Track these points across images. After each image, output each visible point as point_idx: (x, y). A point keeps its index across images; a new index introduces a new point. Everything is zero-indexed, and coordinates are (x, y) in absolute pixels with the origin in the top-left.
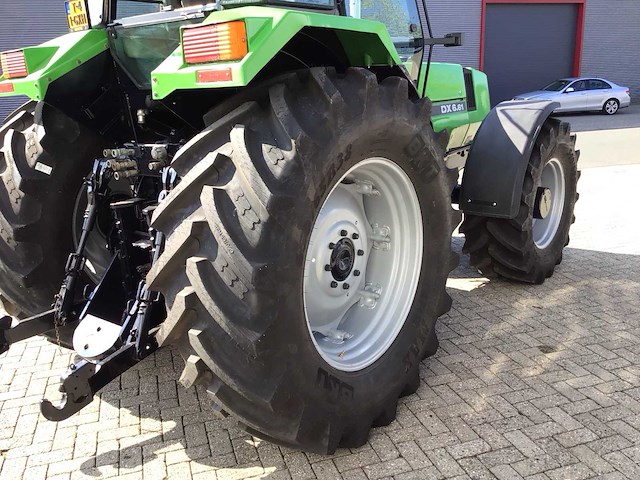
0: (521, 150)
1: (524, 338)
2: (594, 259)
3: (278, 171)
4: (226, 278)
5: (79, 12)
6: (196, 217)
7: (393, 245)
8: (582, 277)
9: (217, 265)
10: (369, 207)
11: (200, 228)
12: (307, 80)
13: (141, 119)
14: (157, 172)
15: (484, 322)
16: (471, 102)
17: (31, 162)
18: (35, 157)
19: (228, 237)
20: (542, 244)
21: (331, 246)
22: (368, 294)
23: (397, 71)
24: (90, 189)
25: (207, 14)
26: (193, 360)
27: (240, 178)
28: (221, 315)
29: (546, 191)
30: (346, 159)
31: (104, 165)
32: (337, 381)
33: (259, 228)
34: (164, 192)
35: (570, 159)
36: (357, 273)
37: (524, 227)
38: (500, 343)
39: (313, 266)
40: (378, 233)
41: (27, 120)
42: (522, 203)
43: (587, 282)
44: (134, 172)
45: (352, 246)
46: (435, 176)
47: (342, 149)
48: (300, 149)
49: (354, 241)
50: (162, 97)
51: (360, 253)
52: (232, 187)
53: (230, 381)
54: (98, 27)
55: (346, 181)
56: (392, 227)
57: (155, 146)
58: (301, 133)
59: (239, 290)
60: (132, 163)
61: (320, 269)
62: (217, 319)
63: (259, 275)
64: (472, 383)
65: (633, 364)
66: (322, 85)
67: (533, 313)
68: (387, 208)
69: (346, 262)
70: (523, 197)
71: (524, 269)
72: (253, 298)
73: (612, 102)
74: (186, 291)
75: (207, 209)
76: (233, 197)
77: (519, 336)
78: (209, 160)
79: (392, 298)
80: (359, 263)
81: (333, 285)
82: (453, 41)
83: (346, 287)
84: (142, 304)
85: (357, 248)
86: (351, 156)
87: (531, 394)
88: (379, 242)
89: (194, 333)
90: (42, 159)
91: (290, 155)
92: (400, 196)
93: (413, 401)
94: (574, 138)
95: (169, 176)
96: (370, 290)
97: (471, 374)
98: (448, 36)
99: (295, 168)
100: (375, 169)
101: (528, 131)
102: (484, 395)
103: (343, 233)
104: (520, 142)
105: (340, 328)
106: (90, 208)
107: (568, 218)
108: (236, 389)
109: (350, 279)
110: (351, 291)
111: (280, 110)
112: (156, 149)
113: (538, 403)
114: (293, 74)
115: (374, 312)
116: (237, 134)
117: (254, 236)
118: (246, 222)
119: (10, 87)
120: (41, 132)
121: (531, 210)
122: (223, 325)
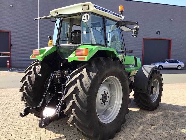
0: (147, 77)
1: (148, 122)
2: (168, 106)
3: (93, 77)
4: (81, 98)
5: (51, 43)
6: (75, 86)
7: (116, 96)
8: (164, 110)
9: (79, 95)
10: (111, 87)
11: (76, 88)
12: (99, 59)
13: (61, 65)
14: (66, 77)
15: (138, 118)
16: (136, 65)
17: (37, 73)
18: (38, 72)
19: (82, 90)
20: (154, 101)
21: (102, 94)
22: (110, 107)
23: (118, 58)
24: (50, 80)
25: (79, 46)
26: (72, 116)
27: (85, 78)
28: (79, 106)
29: (154, 87)
30: (106, 76)
31: (54, 75)
32: (102, 125)
33: (88, 88)
34: (67, 81)
35: (161, 80)
36: (107, 101)
37: (148, 95)
38: (141, 123)
39: (98, 99)
40: (112, 93)
41: (37, 64)
42: (148, 90)
43: (165, 111)
44: (60, 76)
45: (106, 95)
46: (125, 81)
47: (106, 74)
48: (97, 73)
49: (107, 94)
50: (70, 62)
51: (108, 97)
52: (83, 80)
53: (80, 121)
54: (55, 46)
55: (105, 81)
56: (116, 92)
57: (65, 71)
58: (98, 70)
59: (83, 101)
60: (60, 74)
61: (99, 100)
62: (79, 107)
63: (88, 98)
64: (133, 131)
65: (173, 129)
66: (102, 61)
67: (150, 117)
68: (115, 87)
69: (105, 99)
70: (148, 88)
71: (149, 106)
72: (86, 102)
73: (179, 66)
74: (72, 101)
75: (78, 84)
76: (83, 82)
77: (146, 122)
78: (79, 75)
79: (115, 108)
80: (108, 99)
81: (102, 103)
82: (131, 52)
83: (105, 104)
84: (60, 105)
85: (108, 96)
86: (107, 75)
87: (147, 134)
88: (113, 95)
89: (73, 110)
90: (40, 73)
91: (95, 74)
92: (117, 85)
93: (119, 134)
94: (161, 75)
95: (68, 78)
96: (110, 106)
97: (133, 129)
98: (130, 51)
99: (96, 77)
100: (112, 78)
101: (149, 73)
102: (136, 134)
103: (105, 92)
104: (147, 75)
105: (103, 114)
106: (49, 84)
107: (160, 95)
108: (81, 122)
109: (106, 103)
110: (106, 105)
111: (94, 65)
112: (66, 72)
113: (149, 136)
114: (96, 58)
115: (111, 111)
116: (85, 70)
117: (87, 90)
118: (86, 87)
119: (35, 57)
120: (40, 67)
121: (150, 92)
122: (80, 108)
